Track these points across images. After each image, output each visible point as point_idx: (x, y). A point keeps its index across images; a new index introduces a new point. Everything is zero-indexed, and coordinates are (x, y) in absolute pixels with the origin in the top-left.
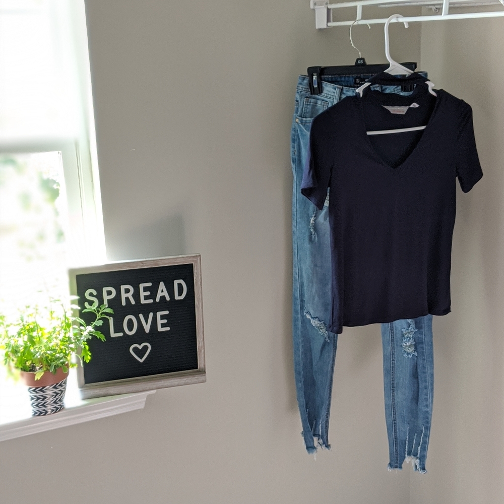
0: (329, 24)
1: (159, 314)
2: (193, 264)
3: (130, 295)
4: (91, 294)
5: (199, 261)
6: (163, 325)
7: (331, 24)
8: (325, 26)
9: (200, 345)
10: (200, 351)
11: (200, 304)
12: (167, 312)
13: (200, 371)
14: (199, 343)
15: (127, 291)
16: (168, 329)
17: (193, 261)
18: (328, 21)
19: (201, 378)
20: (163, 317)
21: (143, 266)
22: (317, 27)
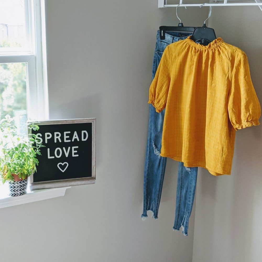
0: (165, 6)
1: (73, 148)
2: (92, 123)
3: (59, 137)
4: (39, 136)
5: (95, 121)
6: (75, 154)
7: (166, 6)
8: (163, 7)
9: (94, 164)
10: (93, 168)
11: (95, 144)
12: (77, 147)
13: (93, 178)
14: (93, 164)
15: (58, 135)
16: (77, 155)
17: (92, 121)
18: (165, 4)
19: (93, 181)
20: (75, 149)
21: (66, 123)
22: (159, 7)
